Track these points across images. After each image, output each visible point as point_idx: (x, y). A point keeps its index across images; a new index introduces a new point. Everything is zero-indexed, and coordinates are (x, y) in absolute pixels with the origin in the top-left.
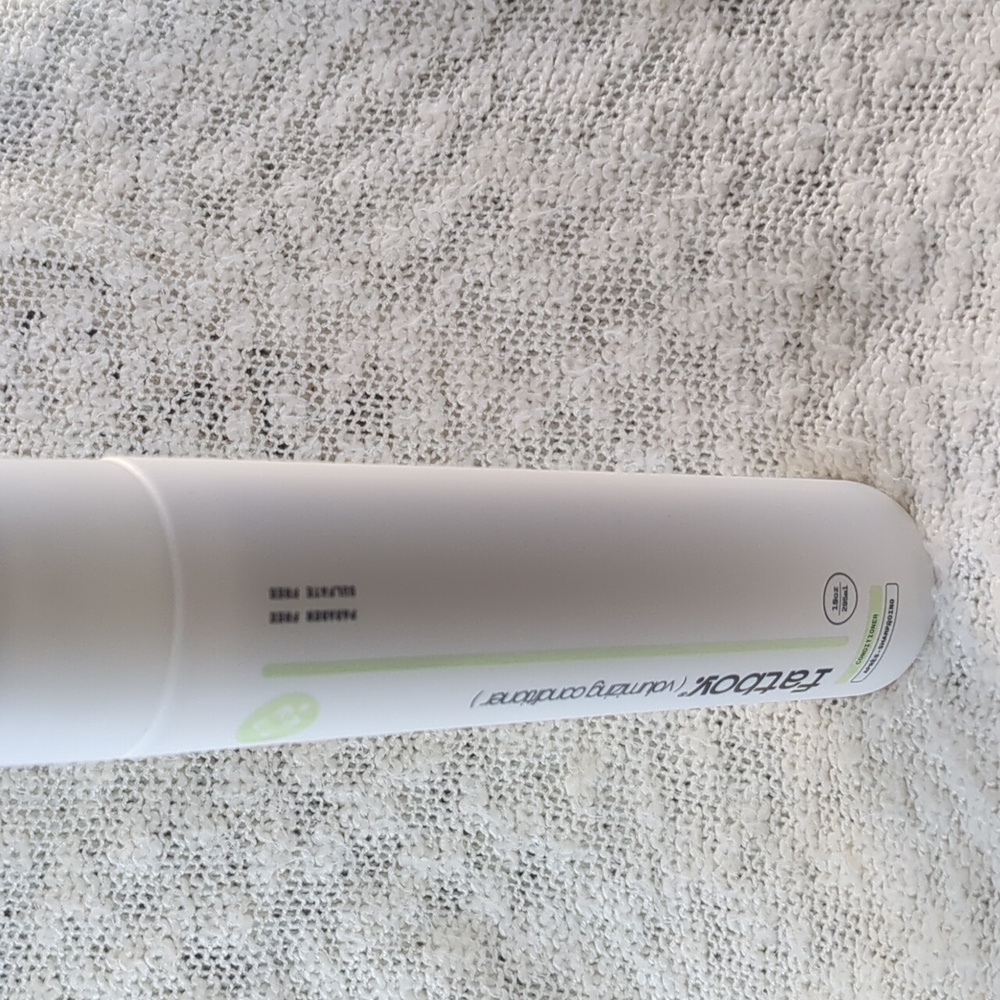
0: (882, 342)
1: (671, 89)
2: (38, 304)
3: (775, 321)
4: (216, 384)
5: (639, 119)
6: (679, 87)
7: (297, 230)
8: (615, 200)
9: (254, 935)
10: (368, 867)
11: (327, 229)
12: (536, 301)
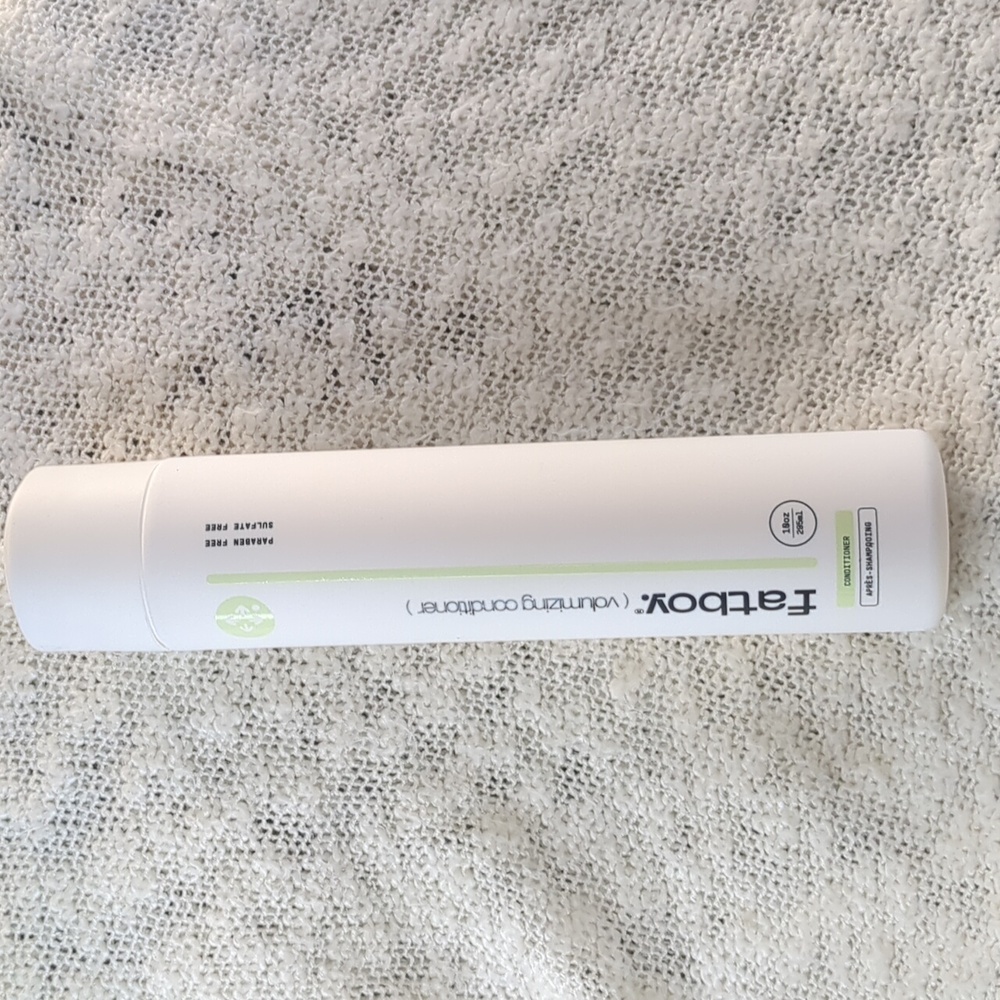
0: (947, 307)
1: (773, 57)
2: (167, 204)
3: (850, 279)
4: (325, 293)
5: (742, 83)
6: (782, 56)
7: (413, 157)
8: (713, 155)
9: (321, 806)
10: (427, 752)
11: (441, 159)
12: (629, 242)
